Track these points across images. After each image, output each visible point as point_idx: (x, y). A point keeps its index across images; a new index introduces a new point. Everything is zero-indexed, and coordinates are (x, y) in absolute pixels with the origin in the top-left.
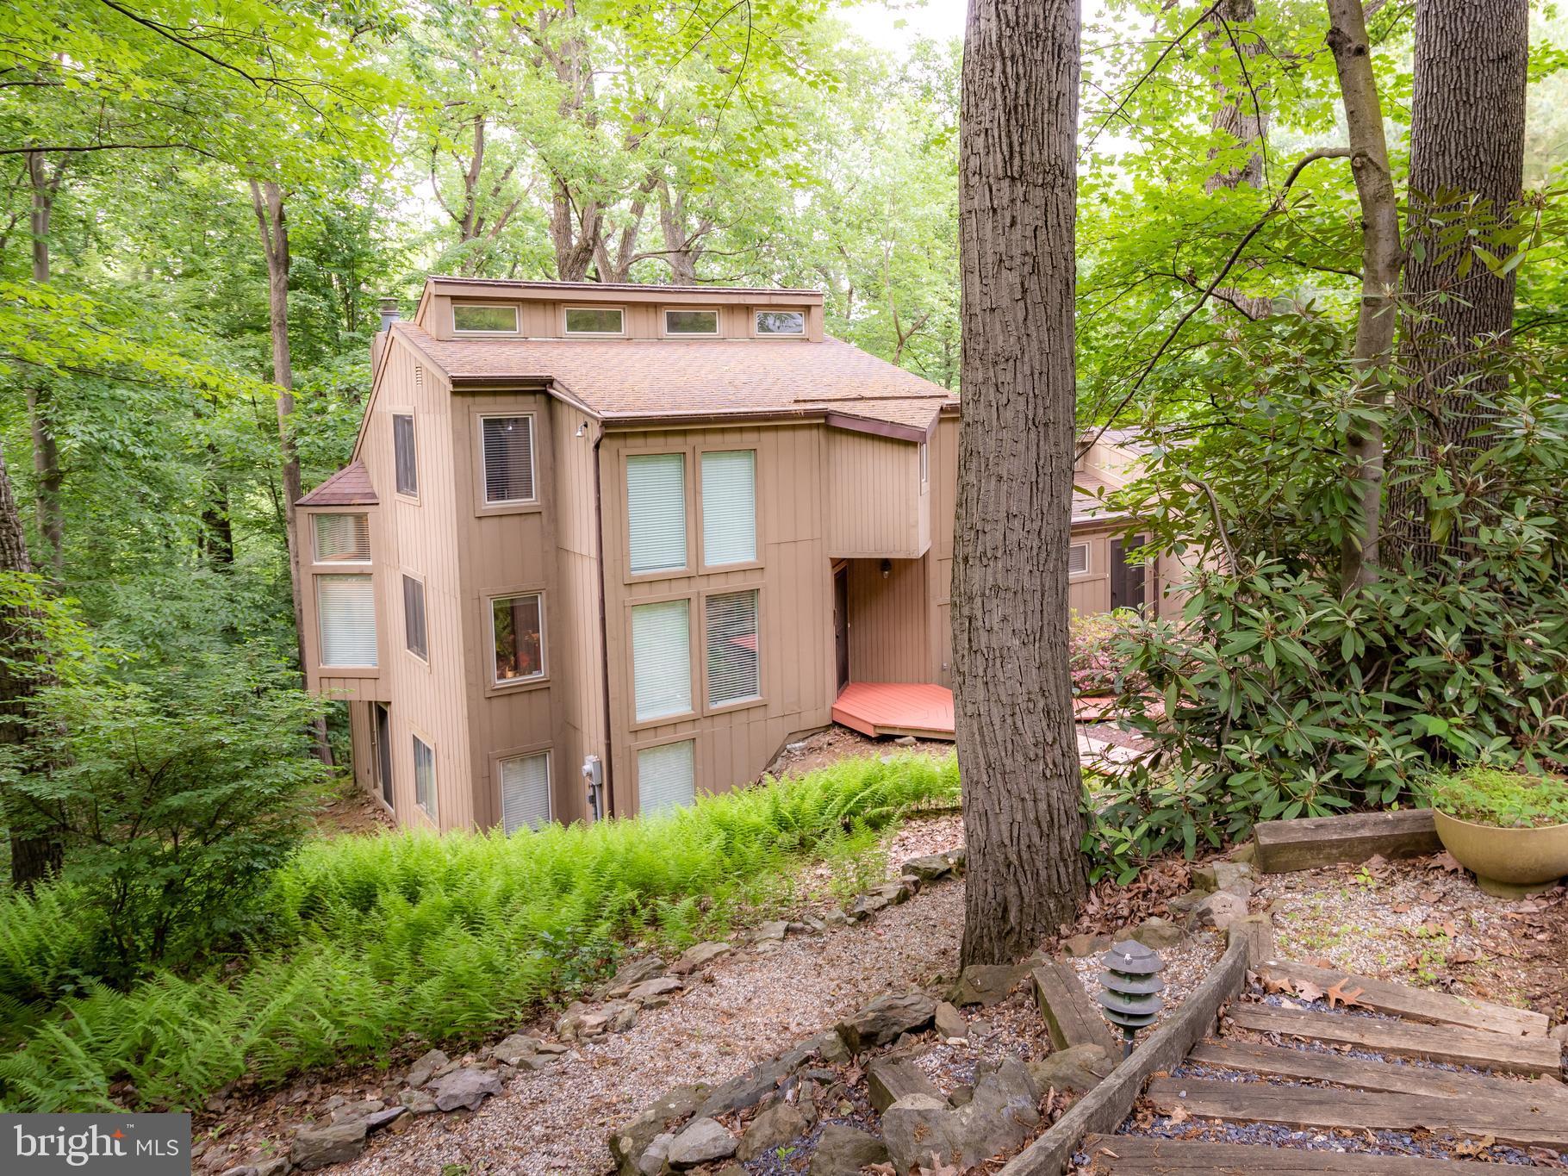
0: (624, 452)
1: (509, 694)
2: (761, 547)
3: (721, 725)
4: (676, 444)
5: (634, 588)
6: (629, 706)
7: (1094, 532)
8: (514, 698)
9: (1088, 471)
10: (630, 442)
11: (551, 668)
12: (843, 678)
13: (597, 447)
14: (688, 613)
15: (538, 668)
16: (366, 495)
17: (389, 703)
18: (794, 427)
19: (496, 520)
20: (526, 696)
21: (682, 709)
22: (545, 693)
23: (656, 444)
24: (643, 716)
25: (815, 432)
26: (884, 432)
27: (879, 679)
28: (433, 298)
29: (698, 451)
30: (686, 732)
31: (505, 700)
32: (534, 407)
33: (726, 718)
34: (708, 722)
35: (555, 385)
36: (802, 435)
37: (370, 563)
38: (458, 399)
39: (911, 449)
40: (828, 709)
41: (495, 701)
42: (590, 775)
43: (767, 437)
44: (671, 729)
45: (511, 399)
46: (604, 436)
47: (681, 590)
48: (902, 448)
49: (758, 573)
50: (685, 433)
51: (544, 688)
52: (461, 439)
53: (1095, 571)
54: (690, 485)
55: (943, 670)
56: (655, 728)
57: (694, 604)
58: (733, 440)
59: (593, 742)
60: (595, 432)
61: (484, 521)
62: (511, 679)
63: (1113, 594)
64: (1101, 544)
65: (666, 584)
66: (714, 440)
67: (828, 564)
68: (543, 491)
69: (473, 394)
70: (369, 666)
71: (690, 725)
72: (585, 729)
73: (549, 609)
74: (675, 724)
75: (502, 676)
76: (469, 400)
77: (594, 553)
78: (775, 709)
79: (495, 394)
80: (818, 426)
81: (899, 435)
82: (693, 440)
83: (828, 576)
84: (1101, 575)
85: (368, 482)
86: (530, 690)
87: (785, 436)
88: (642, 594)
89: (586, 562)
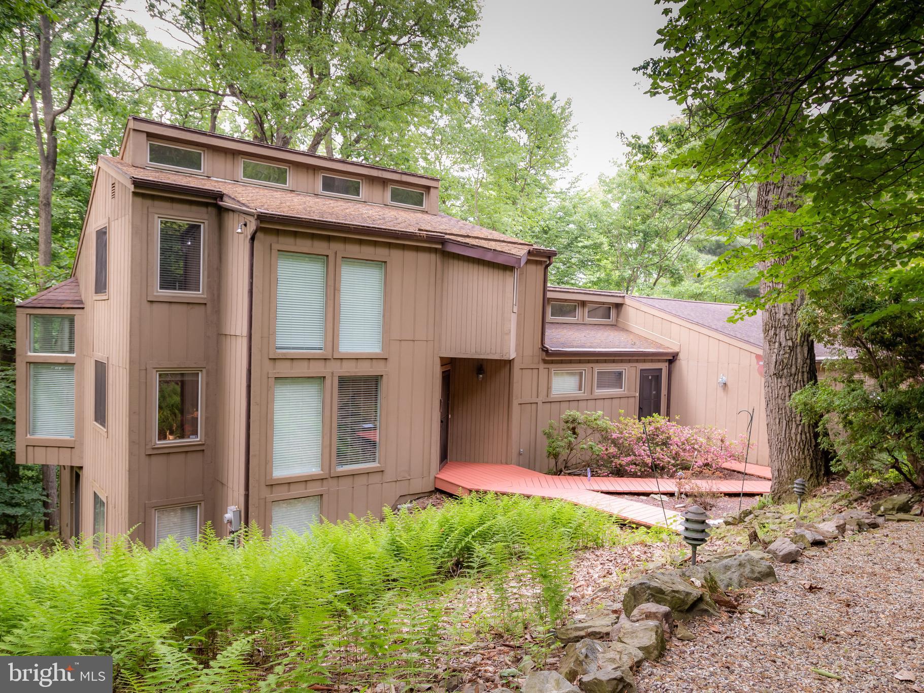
0: (276, 247)
1: (168, 453)
2: (386, 340)
3: (345, 484)
4: (320, 247)
5: (278, 363)
6: (267, 462)
7: (630, 361)
8: (172, 457)
9: (620, 325)
10: (282, 239)
11: (206, 434)
12: (444, 457)
13: (253, 239)
14: (323, 391)
15: (195, 433)
16: (74, 301)
17: (81, 468)
18: (417, 249)
19: (166, 306)
20: (182, 456)
21: (314, 469)
22: (200, 454)
23: (304, 245)
24: (279, 473)
25: (433, 256)
26: (488, 257)
27: (471, 459)
28: (131, 132)
29: (339, 256)
30: (314, 489)
31: (164, 458)
32: (206, 216)
33: (350, 479)
34: (335, 480)
35: (225, 198)
36: (424, 257)
37: (74, 355)
38: (139, 200)
39: (508, 273)
40: (432, 478)
41: (154, 459)
42: (230, 522)
43: (396, 254)
44: (303, 485)
45: (186, 207)
46: (258, 229)
47: (317, 369)
48: (501, 272)
49: (382, 363)
50: (329, 239)
51: (199, 450)
52: (139, 233)
53: (628, 390)
54: (331, 283)
55: (520, 454)
56: (289, 483)
57: (328, 382)
58: (368, 252)
59: (236, 494)
60: (253, 225)
61: (155, 306)
62: (171, 441)
63: (640, 408)
64: (633, 371)
65: (305, 363)
66: (353, 250)
67: (438, 362)
68: (209, 287)
69: (153, 197)
70: (68, 438)
71: (319, 483)
72: (230, 485)
73: (207, 384)
74: (306, 481)
75: (162, 436)
76: (148, 202)
77: (245, 332)
78: (389, 476)
79: (173, 200)
80: (436, 249)
81: (500, 260)
82: (336, 246)
83: (437, 371)
84: (633, 394)
85: (78, 292)
86: (186, 452)
87: (410, 255)
88: (284, 369)
89: (239, 340)
